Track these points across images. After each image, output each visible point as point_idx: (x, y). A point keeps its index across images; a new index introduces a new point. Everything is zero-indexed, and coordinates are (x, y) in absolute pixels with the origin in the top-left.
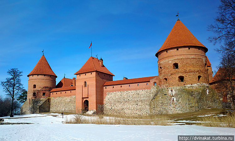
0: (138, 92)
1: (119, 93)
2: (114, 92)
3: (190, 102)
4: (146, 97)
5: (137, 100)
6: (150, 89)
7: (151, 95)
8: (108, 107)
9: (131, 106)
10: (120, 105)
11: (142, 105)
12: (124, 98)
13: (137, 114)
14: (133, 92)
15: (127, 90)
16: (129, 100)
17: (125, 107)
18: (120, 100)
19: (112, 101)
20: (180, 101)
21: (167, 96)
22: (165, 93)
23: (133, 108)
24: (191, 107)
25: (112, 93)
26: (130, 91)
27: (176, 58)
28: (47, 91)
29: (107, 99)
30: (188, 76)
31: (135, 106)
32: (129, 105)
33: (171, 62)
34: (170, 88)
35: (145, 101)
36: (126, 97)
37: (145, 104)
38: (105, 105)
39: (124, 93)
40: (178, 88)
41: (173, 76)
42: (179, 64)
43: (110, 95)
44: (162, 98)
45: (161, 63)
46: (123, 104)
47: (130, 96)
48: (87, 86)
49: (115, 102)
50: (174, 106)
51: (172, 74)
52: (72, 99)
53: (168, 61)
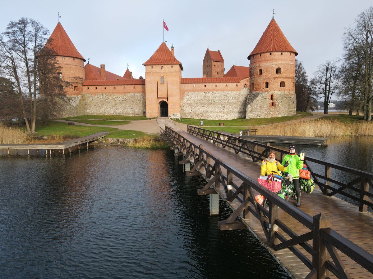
0: (226, 93)
1: (202, 93)
2: (196, 92)
3: (290, 107)
4: (235, 99)
5: (225, 103)
6: (239, 91)
7: (241, 98)
8: (186, 110)
9: (216, 109)
10: (204, 107)
11: (230, 108)
12: (209, 99)
13: (223, 117)
14: (221, 93)
15: (213, 90)
16: (214, 102)
17: (210, 109)
19: (193, 103)
20: (280, 106)
21: (267, 100)
23: (219, 111)
24: (290, 111)
25: (192, 93)
26: (216, 92)
27: (280, 62)
28: (80, 83)
29: (185, 100)
30: (288, 82)
31: (222, 109)
32: (215, 107)
33: (275, 67)
34: (271, 93)
35: (234, 104)
36: (211, 98)
37: (234, 107)
38: (183, 107)
39: (209, 94)
40: (279, 93)
41: (275, 80)
42: (282, 69)
43: (190, 95)
44: (261, 102)
45: (261, 65)
46: (208, 106)
47: (216, 98)
48: (166, 82)
49: (197, 103)
50: (273, 110)
51: (274, 78)
52: (128, 98)
53: (272, 65)
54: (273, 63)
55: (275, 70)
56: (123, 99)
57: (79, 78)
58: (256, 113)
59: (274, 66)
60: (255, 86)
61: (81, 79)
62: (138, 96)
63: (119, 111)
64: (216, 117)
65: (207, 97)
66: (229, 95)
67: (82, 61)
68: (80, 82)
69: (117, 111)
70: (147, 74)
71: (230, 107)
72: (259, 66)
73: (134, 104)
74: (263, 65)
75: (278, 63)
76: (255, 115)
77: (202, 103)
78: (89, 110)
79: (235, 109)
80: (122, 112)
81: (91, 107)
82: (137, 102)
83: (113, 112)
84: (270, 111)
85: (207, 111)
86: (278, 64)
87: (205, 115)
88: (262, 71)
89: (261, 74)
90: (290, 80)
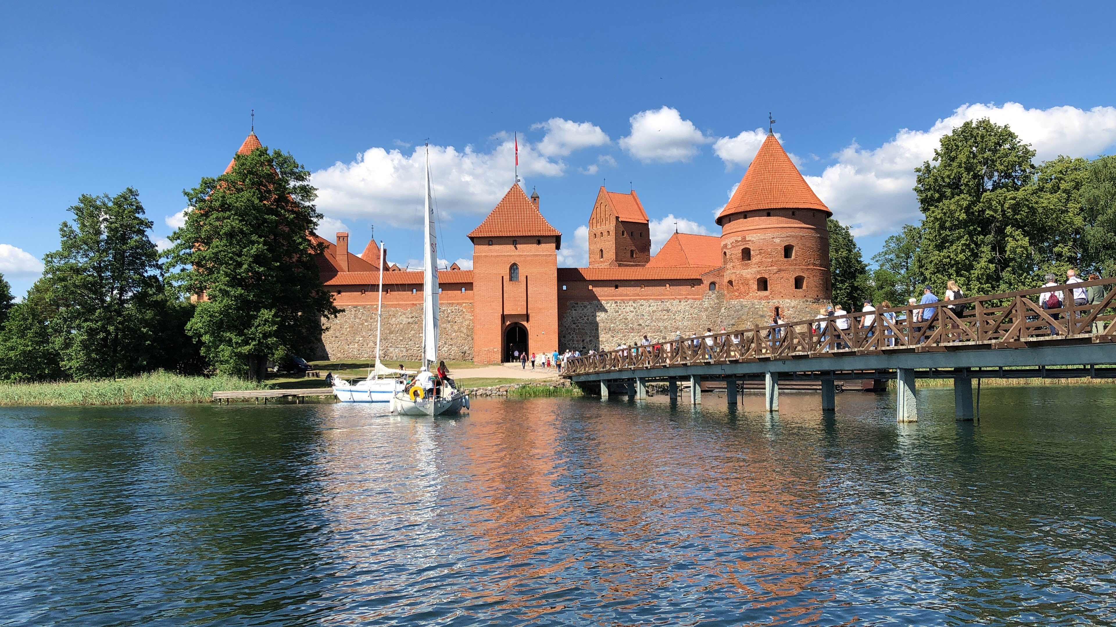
0: (668, 305)
1: (608, 305)
2: (595, 302)
4: (689, 320)
5: (665, 328)
6: (699, 299)
7: (704, 315)
12: (627, 319)
14: (655, 306)
15: (637, 297)
16: (640, 325)
18: (613, 325)
19: (587, 329)
21: (766, 320)
22: (761, 313)
25: (586, 303)
26: (644, 303)
27: (791, 233)
29: (567, 322)
30: (811, 278)
33: (780, 242)
34: (775, 302)
36: (631, 316)
38: (562, 340)
39: (626, 306)
40: (794, 303)
41: (783, 274)
42: (796, 248)
43: (579, 310)
44: (752, 323)
45: (747, 239)
47: (643, 315)
48: (522, 279)
51: (780, 270)
53: (773, 238)
54: (776, 234)
55: (781, 249)
56: (410, 320)
59: (777, 241)
60: (737, 287)
62: (449, 311)
65: (621, 315)
66: (674, 309)
72: (744, 239)
74: (753, 239)
75: (787, 234)
86: (787, 237)
88: (752, 253)
89: (750, 259)
90: (816, 273)
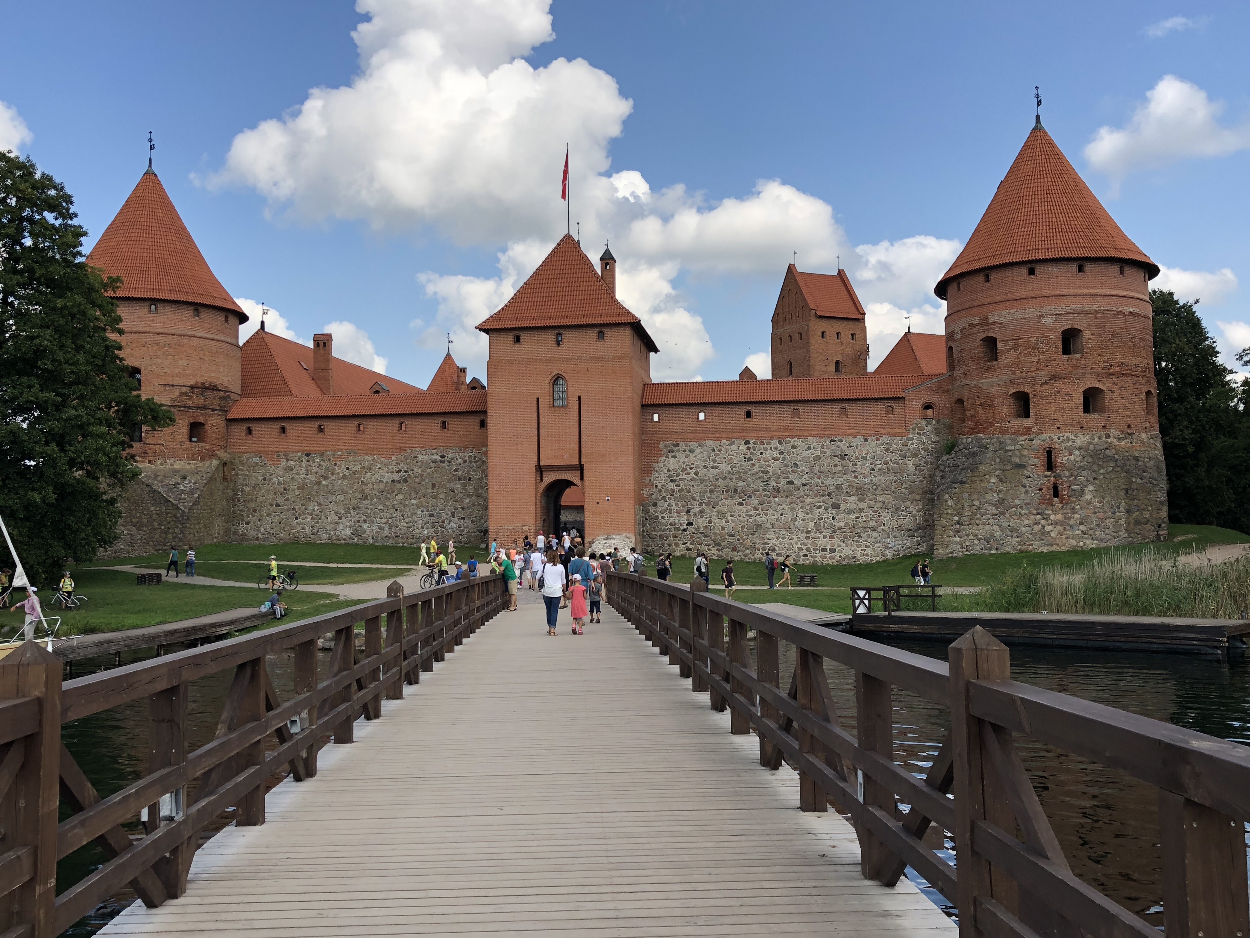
0: (843, 446)
1: (734, 447)
2: (710, 443)
3: (1135, 502)
4: (882, 472)
5: (838, 487)
6: (902, 434)
7: (910, 464)
8: (667, 519)
9: (801, 515)
10: (743, 509)
11: (861, 510)
12: (766, 472)
13: (833, 551)
15: (784, 433)
16: (791, 483)
17: (772, 516)
18: (741, 484)
19: (696, 490)
20: (1088, 497)
21: (1026, 473)
22: (1017, 460)
23: (811, 525)
24: (1137, 523)
25: (693, 445)
26: (798, 442)
27: (1076, 305)
28: (213, 410)
29: (660, 478)
30: (1117, 392)
31: (827, 515)
32: (792, 509)
33: (1054, 324)
34: (1045, 439)
35: (879, 492)
36: (774, 467)
37: (879, 505)
38: (652, 509)
39: (766, 449)
40: (1082, 440)
41: (1059, 385)
42: (1087, 335)
43: (681, 457)
44: (1001, 480)
45: (990, 321)
46: (761, 503)
47: (796, 465)
48: (572, 402)
49: (711, 491)
50: (1059, 517)
51: (1054, 378)
52: (417, 471)
53: (1040, 316)
54: (1046, 309)
55: (1056, 337)
56: (396, 476)
57: (214, 388)
58: (983, 531)
59: (1049, 321)
60: (972, 412)
61: (222, 394)
62: (460, 461)
63: (375, 528)
64: (800, 549)
65: (757, 465)
66: (853, 454)
67: (233, 320)
68: (216, 403)
69: (365, 526)
70: (492, 366)
71: (862, 505)
72: (984, 322)
73: (442, 496)
74: (1002, 320)
75: (1068, 309)
76: (976, 542)
77: (736, 491)
78: (248, 523)
79: (884, 514)
80: (386, 533)
81: (255, 511)
82: (451, 485)
83: (348, 532)
84: (1043, 522)
85: (759, 526)
86: (1069, 313)
87: (748, 543)
88: (999, 345)
89: (996, 360)
90: (1128, 382)
